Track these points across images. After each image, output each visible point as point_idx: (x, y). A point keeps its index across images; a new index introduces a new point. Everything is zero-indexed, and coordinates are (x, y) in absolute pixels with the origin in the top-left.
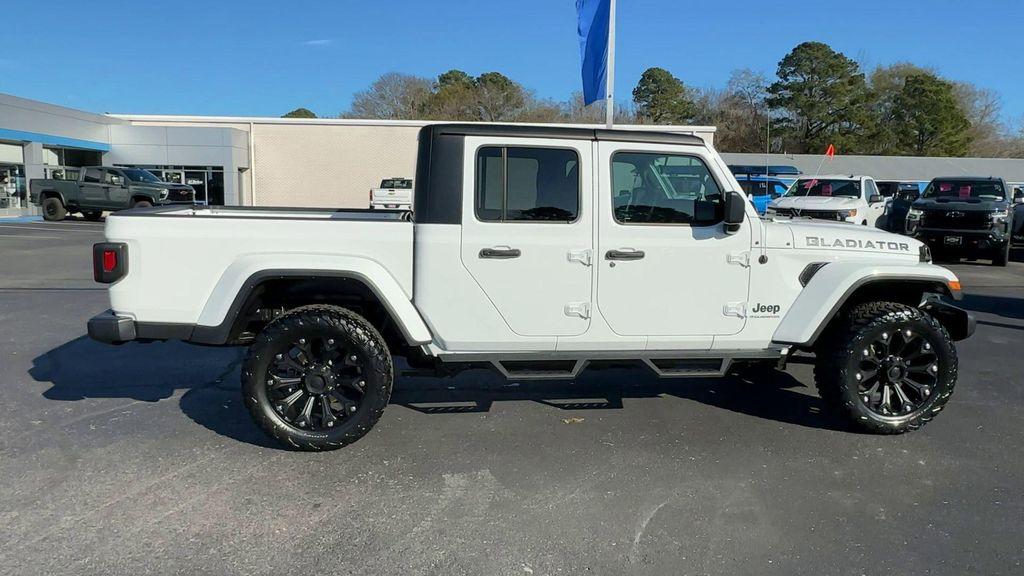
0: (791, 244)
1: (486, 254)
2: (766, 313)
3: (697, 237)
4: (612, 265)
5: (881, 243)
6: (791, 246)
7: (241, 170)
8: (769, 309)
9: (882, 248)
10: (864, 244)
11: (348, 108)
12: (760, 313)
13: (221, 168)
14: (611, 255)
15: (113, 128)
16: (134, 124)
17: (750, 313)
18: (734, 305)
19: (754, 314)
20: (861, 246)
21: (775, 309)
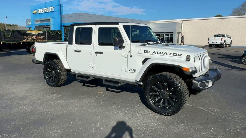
0: (139, 52)
1: (76, 51)
2: (132, 71)
3: (115, 49)
4: (97, 55)
5: (170, 53)
6: (139, 53)
7: (179, 33)
8: (133, 70)
9: (170, 55)
10: (163, 53)
11: (231, 13)
12: (130, 71)
13: (173, 33)
14: (97, 53)
15: (151, 24)
16: (156, 23)
17: (128, 71)
18: (123, 68)
19: (129, 71)
20: (162, 54)
21: (135, 70)
